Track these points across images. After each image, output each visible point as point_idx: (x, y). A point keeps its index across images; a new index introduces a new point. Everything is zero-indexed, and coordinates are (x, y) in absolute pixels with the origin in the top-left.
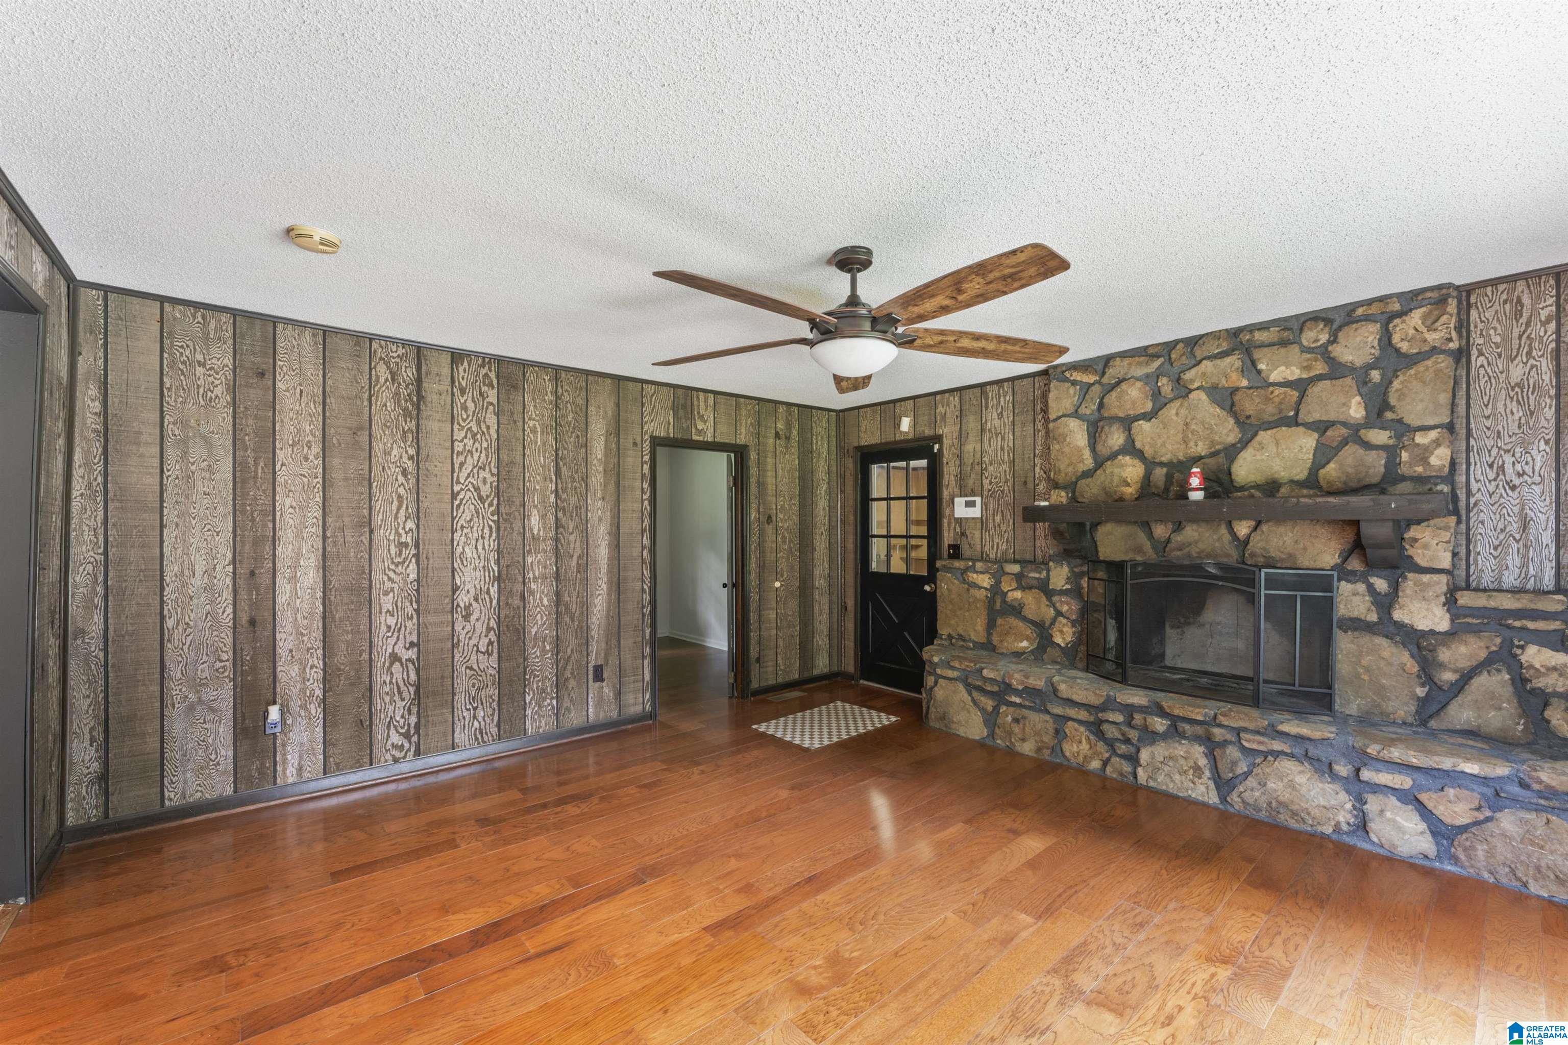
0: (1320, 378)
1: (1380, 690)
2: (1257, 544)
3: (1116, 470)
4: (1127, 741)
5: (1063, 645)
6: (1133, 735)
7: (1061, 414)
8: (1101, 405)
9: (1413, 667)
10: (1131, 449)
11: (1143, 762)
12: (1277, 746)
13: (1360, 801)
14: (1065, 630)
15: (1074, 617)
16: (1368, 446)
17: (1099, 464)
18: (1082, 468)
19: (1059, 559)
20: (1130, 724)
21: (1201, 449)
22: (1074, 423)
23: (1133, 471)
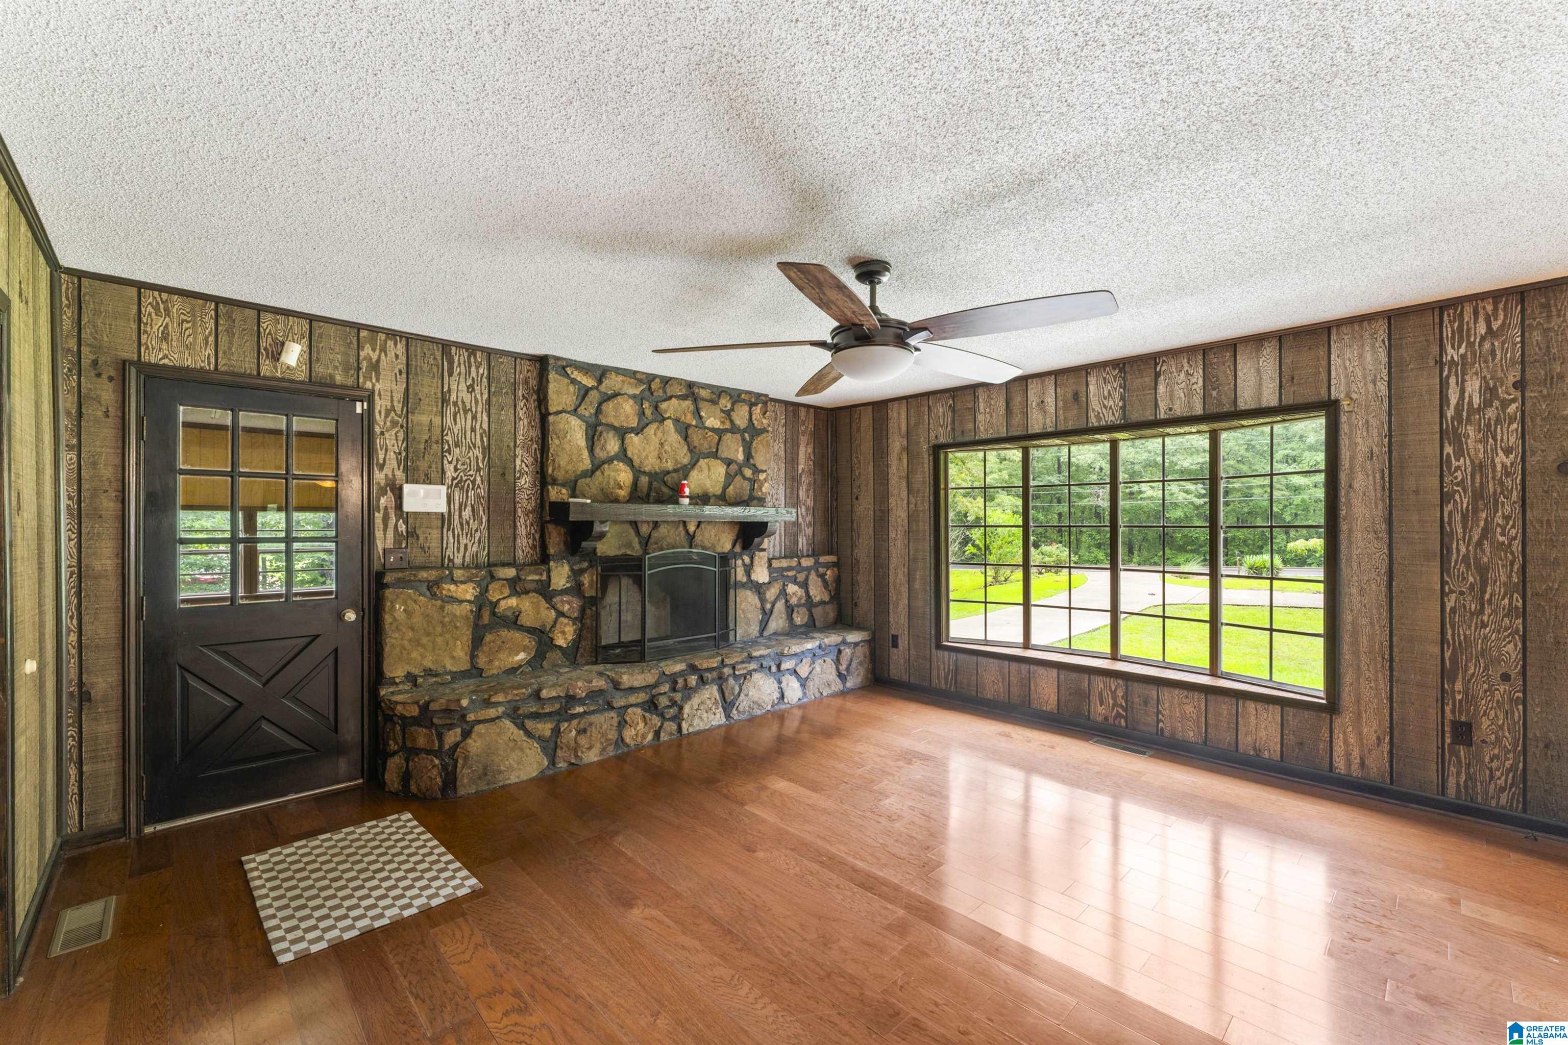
0: (727, 431)
1: (749, 622)
3: (612, 474)
4: (674, 703)
5: (565, 646)
6: (678, 696)
7: (560, 409)
8: (599, 411)
9: (759, 605)
10: (623, 456)
11: (685, 716)
14: (566, 629)
15: (576, 615)
16: (744, 477)
17: (597, 466)
18: (581, 467)
19: (560, 558)
20: (674, 690)
21: (670, 466)
22: (575, 422)
23: (623, 475)
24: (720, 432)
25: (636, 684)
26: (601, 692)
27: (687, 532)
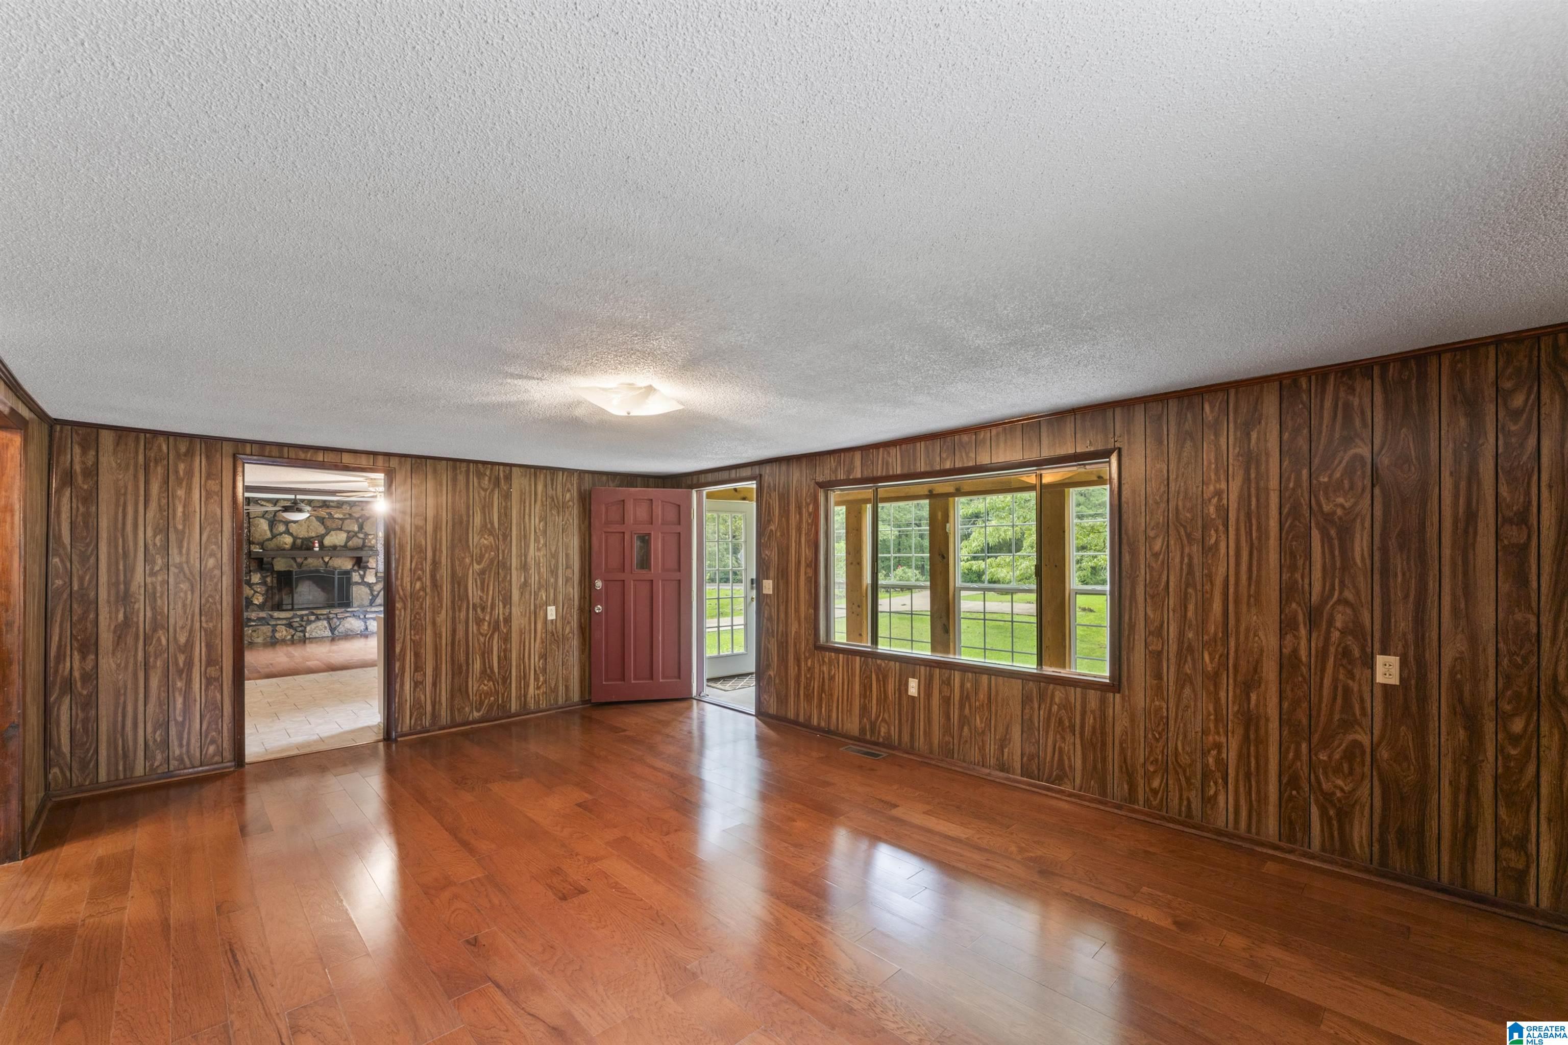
0: (347, 519)
1: (362, 600)
2: (331, 563)
3: (282, 540)
4: (302, 626)
5: (258, 604)
6: (304, 623)
7: (256, 516)
8: (275, 516)
9: (369, 592)
10: (288, 532)
11: (307, 631)
12: (347, 615)
13: (366, 623)
14: (259, 598)
15: (264, 593)
16: (359, 538)
17: (274, 536)
18: (266, 537)
19: (255, 571)
20: (302, 621)
21: (313, 534)
22: (262, 521)
23: (288, 540)
24: (343, 520)
25: (281, 617)
26: (263, 618)
27: (324, 561)
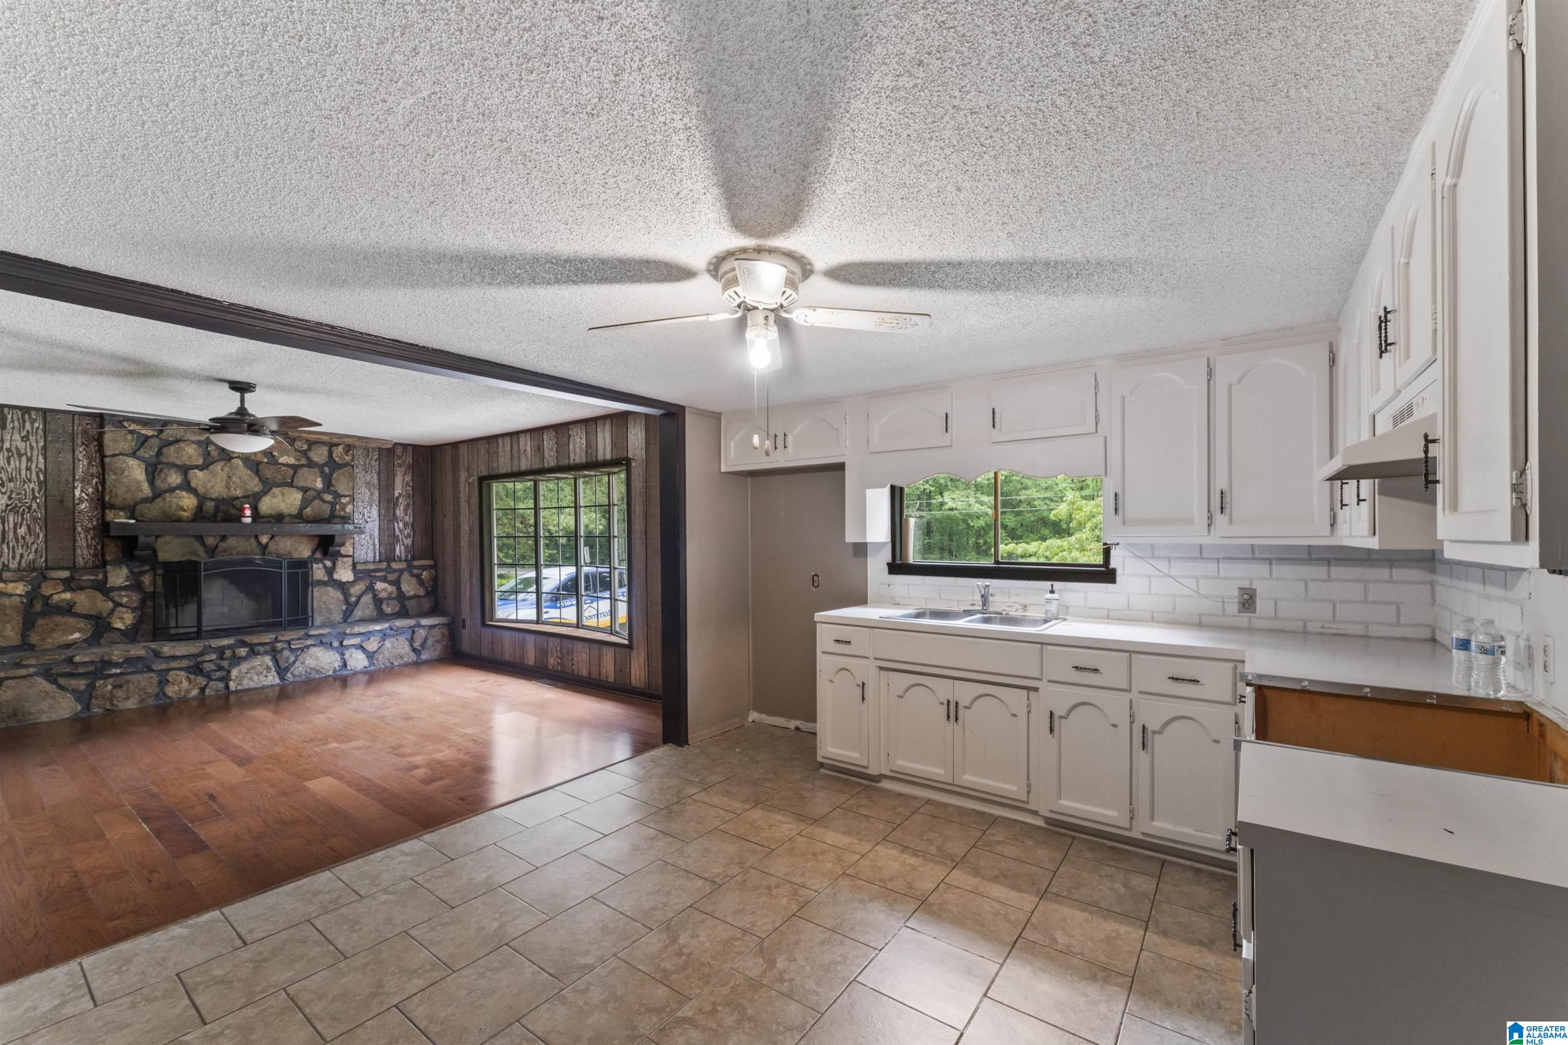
0: (303, 466)
1: (330, 611)
2: (272, 547)
3: (174, 500)
4: (221, 668)
5: (123, 628)
6: (225, 664)
7: (117, 452)
8: (159, 453)
9: (341, 597)
10: (187, 486)
11: (233, 677)
12: (309, 642)
13: (342, 654)
14: (125, 616)
15: (135, 605)
16: (324, 501)
17: (157, 494)
18: (140, 496)
19: (117, 563)
20: (222, 658)
21: (239, 493)
22: (132, 462)
23: (188, 501)
24: (295, 468)
25: (178, 653)
26: (139, 659)
27: (259, 543)
